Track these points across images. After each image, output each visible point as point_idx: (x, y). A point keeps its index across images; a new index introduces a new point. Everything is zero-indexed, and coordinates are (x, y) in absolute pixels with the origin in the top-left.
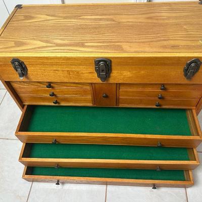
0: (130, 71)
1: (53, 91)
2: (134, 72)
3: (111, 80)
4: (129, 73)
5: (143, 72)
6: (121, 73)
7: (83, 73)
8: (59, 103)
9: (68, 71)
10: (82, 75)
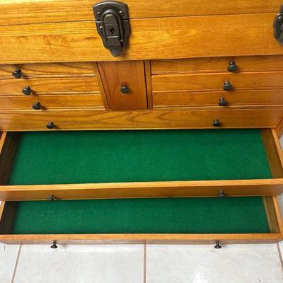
0: (167, 31)
1: (27, 84)
2: (176, 32)
3: (133, 54)
4: (166, 35)
5: (193, 32)
6: (150, 37)
7: (74, 41)
8: (44, 108)
9: (45, 37)
10: (72, 44)
